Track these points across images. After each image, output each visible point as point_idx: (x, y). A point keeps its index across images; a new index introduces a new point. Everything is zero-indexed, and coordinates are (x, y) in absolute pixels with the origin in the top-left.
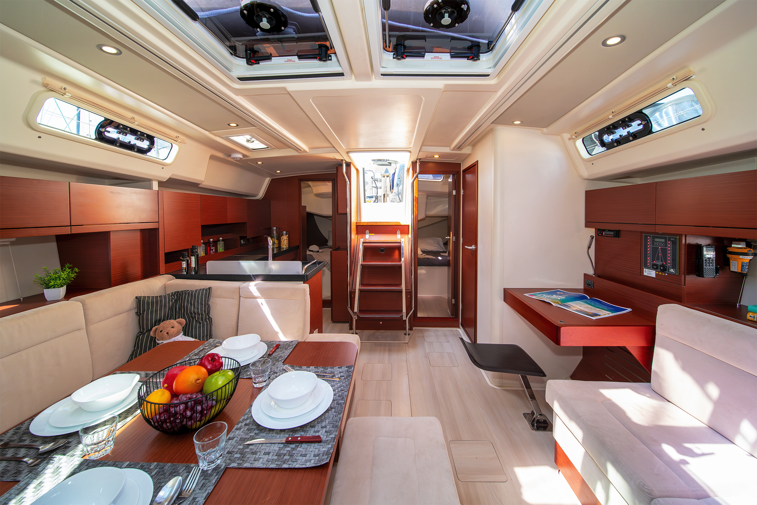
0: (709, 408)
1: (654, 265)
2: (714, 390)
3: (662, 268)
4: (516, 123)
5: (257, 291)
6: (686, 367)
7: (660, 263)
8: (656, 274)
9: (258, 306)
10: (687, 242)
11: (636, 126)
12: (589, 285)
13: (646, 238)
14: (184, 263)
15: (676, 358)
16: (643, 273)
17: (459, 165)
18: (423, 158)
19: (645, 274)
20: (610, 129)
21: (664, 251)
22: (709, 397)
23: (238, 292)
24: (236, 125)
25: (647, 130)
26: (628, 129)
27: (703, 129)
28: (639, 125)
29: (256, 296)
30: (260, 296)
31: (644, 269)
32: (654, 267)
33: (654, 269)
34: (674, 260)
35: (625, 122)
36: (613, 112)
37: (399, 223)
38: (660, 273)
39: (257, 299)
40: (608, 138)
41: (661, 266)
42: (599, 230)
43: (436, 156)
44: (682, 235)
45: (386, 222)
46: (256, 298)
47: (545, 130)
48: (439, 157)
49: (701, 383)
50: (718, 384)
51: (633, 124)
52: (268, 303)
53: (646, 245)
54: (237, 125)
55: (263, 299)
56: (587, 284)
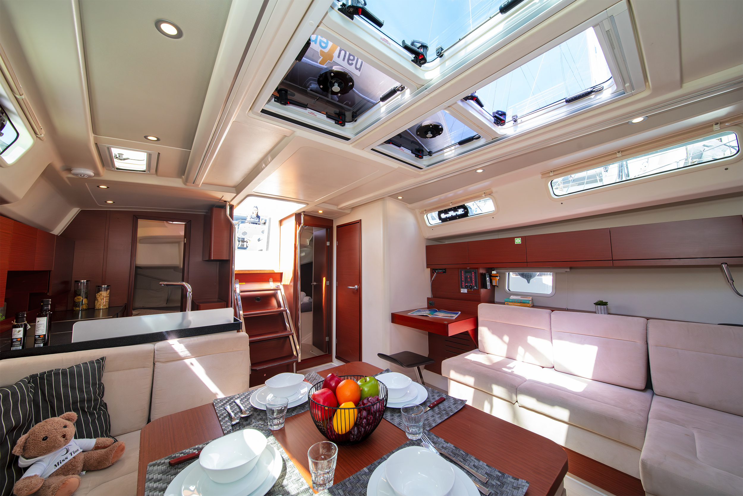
0: (505, 347)
1: (466, 286)
2: (506, 338)
3: (470, 287)
4: (399, 198)
5: (186, 350)
6: (494, 332)
7: (469, 285)
8: (467, 291)
9: (187, 369)
10: (480, 272)
11: (460, 212)
12: (432, 304)
13: (461, 271)
14: (19, 331)
15: (489, 329)
16: (461, 291)
17: (332, 221)
18: (307, 212)
19: (462, 292)
20: (446, 212)
21: (471, 278)
22: (504, 342)
23: (153, 357)
24: (156, 139)
25: (465, 215)
26: (457, 213)
27: (493, 218)
28: (463, 211)
29: (183, 356)
30: (189, 355)
31: (461, 289)
32: (466, 287)
33: (466, 288)
34: (476, 282)
35: (455, 209)
36: (451, 203)
37: (273, 271)
38: (469, 290)
39: (185, 360)
40: (443, 216)
41: (470, 286)
42: (433, 269)
43: (321, 212)
44: (478, 268)
45: (260, 270)
46: (182, 359)
47: (410, 206)
48: (323, 212)
49: (501, 337)
50: (508, 335)
51: (459, 210)
52: (201, 362)
53: (461, 275)
54: (158, 140)
55: (194, 358)
56: (430, 304)
